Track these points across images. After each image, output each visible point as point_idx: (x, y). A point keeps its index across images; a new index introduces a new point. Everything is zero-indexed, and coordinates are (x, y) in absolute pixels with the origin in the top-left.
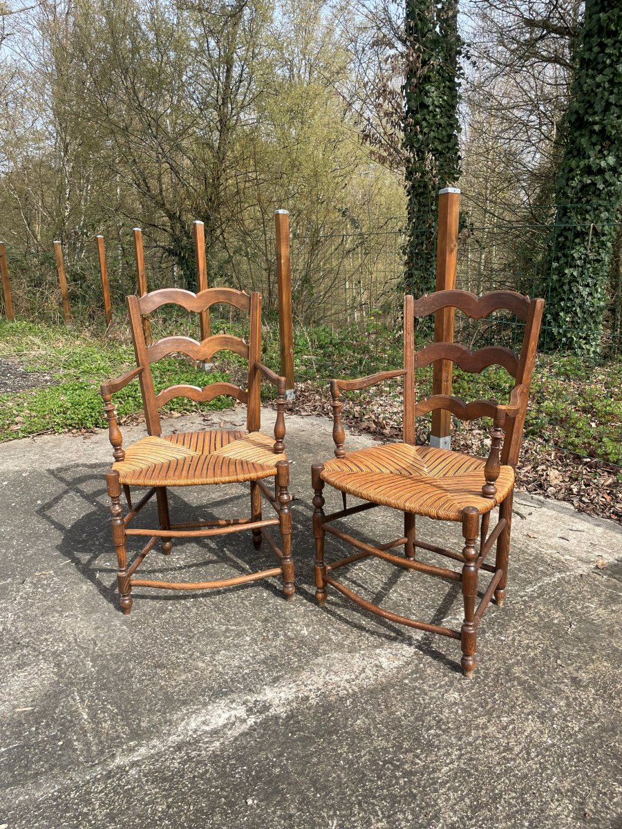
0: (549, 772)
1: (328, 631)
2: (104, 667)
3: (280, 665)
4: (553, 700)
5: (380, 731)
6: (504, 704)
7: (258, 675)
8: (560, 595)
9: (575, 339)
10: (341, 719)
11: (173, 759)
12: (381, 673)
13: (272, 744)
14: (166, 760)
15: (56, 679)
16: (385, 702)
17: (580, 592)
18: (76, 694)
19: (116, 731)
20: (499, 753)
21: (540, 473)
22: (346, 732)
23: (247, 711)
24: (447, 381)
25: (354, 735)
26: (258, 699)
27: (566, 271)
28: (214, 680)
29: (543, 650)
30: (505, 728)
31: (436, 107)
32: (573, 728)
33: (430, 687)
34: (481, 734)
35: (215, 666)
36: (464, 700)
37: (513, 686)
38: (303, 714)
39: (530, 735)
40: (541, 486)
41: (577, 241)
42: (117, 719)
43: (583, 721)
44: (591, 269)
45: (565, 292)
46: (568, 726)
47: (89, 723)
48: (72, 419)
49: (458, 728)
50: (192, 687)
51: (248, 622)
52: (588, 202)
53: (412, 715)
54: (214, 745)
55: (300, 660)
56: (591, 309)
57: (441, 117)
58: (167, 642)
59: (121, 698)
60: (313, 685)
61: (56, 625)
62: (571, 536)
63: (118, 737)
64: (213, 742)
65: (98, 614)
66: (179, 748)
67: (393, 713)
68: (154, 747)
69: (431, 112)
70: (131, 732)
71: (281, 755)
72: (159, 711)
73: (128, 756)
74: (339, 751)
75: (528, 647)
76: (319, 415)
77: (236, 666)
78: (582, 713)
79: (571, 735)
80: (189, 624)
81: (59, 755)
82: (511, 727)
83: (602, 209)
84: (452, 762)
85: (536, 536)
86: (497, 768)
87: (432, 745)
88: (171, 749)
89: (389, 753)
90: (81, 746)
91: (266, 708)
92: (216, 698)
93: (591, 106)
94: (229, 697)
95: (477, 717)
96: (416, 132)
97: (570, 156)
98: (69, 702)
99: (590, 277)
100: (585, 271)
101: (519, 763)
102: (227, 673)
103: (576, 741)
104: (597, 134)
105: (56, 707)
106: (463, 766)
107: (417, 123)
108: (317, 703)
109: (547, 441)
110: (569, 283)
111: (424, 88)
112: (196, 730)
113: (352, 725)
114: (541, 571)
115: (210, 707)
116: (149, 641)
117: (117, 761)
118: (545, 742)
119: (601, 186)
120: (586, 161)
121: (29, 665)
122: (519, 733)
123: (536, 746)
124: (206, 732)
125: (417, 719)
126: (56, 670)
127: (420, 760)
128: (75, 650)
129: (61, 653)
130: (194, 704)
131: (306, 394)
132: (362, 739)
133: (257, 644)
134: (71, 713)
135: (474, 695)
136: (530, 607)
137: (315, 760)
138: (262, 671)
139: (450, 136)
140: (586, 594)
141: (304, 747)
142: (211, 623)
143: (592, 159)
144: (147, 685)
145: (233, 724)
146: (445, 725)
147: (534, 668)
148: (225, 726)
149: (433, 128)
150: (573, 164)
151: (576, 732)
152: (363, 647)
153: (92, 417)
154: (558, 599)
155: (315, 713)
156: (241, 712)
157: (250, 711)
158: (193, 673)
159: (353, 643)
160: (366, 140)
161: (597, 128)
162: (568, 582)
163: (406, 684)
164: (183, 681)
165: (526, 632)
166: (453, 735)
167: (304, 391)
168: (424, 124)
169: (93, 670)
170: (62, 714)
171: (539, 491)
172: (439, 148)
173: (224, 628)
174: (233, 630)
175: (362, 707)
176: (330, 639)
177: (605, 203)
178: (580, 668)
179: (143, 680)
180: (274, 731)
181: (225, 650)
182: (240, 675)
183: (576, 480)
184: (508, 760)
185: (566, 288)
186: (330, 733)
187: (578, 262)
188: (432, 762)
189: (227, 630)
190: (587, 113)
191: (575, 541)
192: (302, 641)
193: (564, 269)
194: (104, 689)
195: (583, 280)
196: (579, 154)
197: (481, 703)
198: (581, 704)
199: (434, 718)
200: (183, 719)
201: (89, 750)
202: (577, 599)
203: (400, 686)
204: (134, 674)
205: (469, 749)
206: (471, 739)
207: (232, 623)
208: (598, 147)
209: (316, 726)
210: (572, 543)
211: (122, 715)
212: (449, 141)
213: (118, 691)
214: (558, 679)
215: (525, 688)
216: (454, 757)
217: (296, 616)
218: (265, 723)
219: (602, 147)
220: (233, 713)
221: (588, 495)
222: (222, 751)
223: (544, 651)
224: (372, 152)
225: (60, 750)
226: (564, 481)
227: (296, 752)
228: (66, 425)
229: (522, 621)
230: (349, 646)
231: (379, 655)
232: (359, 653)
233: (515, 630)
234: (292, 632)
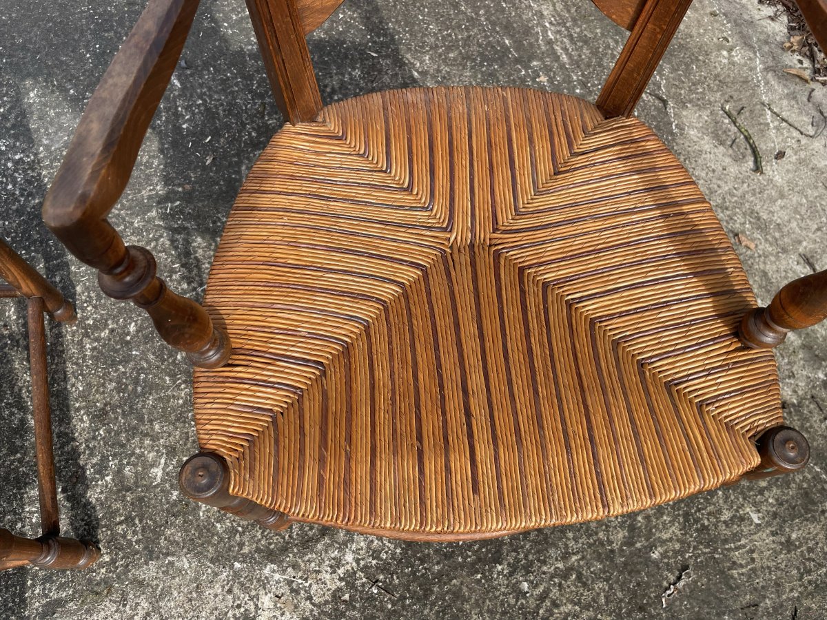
229: (589, 536)
230: (221, 539)
231: (264, 583)
232: (232, 567)
233: (560, 565)
234: (135, 465)
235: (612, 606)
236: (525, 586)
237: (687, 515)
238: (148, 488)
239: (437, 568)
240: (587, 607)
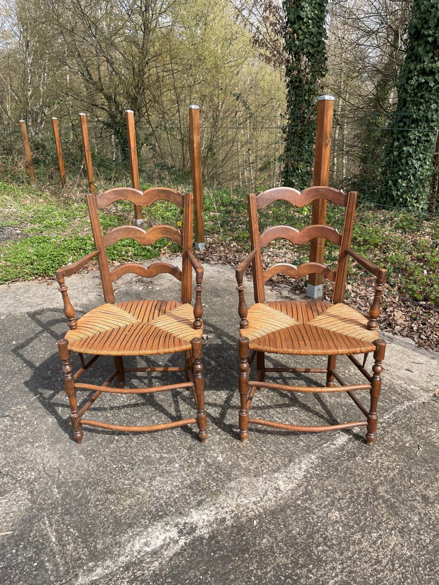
0: (409, 581)
1: (238, 457)
2: (67, 494)
3: (202, 489)
4: (409, 516)
5: (281, 549)
6: (374, 521)
7: (185, 498)
8: (409, 421)
9: (409, 199)
10: (251, 539)
11: (123, 578)
12: (279, 495)
13: (199, 563)
14: (118, 579)
15: (30, 505)
16: (284, 522)
17: (424, 418)
18: (46, 518)
19: (78, 553)
20: (372, 566)
21: (389, 313)
22: (256, 551)
23: (179, 532)
24: (321, 244)
25: (261, 553)
26: (187, 521)
27: (405, 149)
28: (152, 504)
29: (399, 471)
30: (375, 543)
31: (310, 19)
32: (425, 540)
33: (317, 507)
34: (357, 549)
35: (153, 491)
36: (343, 518)
37: (379, 504)
38: (222, 534)
39: (394, 548)
40: (390, 325)
41: (413, 126)
42: (78, 541)
43: (432, 534)
44: (422, 148)
45: (402, 164)
46: (421, 539)
47: (57, 545)
48: (38, 269)
49: (339, 544)
50: (135, 511)
51: (177, 450)
52: (422, 97)
53: (305, 532)
54: (154, 565)
55: (217, 484)
56: (421, 177)
57: (313, 27)
58: (115, 469)
59: (81, 521)
60: (228, 507)
61: (29, 455)
62: (415, 368)
63: (80, 558)
64: (153, 562)
65: (61, 445)
66: (127, 568)
67: (290, 532)
68: (108, 567)
69: (306, 23)
70: (90, 554)
71: (206, 573)
72: (111, 534)
73: (88, 576)
74: (251, 568)
75: (389, 468)
76: (224, 264)
77: (168, 491)
78: (431, 527)
79: (424, 547)
80: (131, 453)
81: (35, 575)
82: (379, 542)
83: (432, 101)
84: (336, 576)
85: (388, 368)
86: (371, 579)
87: (321, 560)
88: (121, 569)
89: (288, 568)
90: (51, 567)
91: (193, 529)
92: (155, 521)
93: (427, 22)
94: (164, 519)
95: (353, 534)
96: (294, 39)
97: (410, 60)
98: (40, 526)
99: (421, 153)
100: (418, 149)
101: (387, 574)
102: (162, 498)
103: (428, 553)
104: (430, 44)
105: (31, 531)
106: (345, 578)
107: (295, 32)
108: (232, 524)
109: (392, 286)
110: (407, 157)
111: (300, 4)
112: (140, 551)
113: (259, 544)
114: (394, 400)
115: (150, 530)
116: (101, 469)
117: (79, 580)
118: (405, 554)
119: (432, 84)
120: (422, 64)
121: (9, 492)
122: (386, 546)
123: (399, 558)
124: (147, 553)
125: (308, 536)
126: (30, 497)
127: (313, 574)
128: (44, 478)
129: (34, 481)
130: (137, 527)
131: (214, 246)
132: (267, 557)
133: (184, 471)
134: (42, 536)
135: (350, 514)
136: (388, 432)
137: (232, 577)
138: (189, 496)
139: (320, 42)
140: (428, 419)
141: (224, 565)
142: (149, 451)
143: (426, 63)
144: (101, 510)
145: (168, 545)
146: (330, 542)
147: (394, 487)
148: (162, 547)
149: (307, 36)
150: (412, 67)
151: (427, 544)
152: (265, 471)
153: (53, 267)
154: (408, 425)
155: (232, 532)
156: (174, 533)
157: (180, 532)
158: (136, 498)
159: (257, 468)
160: (256, 44)
161: (430, 39)
162: (414, 410)
163: (299, 505)
164: (129, 505)
165: (386, 455)
166: (336, 550)
167: (212, 244)
168: (300, 32)
169: (58, 496)
170: (36, 537)
171: (388, 329)
172: (311, 51)
173: (158, 456)
174: (165, 457)
175: (267, 527)
176: (240, 465)
177: (434, 97)
178: (428, 486)
179: (97, 505)
180: (200, 551)
181: (160, 476)
182: (172, 499)
183: (415, 319)
184: (378, 572)
185: (404, 161)
186: (243, 552)
187: (413, 142)
188: (322, 576)
189: (161, 458)
190: (423, 28)
191: (417, 372)
192: (218, 466)
193: (402, 147)
194: (67, 514)
195: (416, 156)
196: (416, 59)
197: (356, 521)
198: (430, 519)
199: (321, 536)
200: (129, 541)
201: (57, 571)
202: (422, 424)
203: (295, 507)
204: (90, 499)
205: (349, 562)
206: (350, 554)
207: (165, 451)
208: (431, 55)
209: (232, 546)
210: (415, 375)
211: (82, 538)
212: (319, 46)
213: (79, 515)
214: (412, 497)
215: (388, 506)
216: (338, 571)
217: (213, 444)
218: (193, 544)
219: (434, 54)
220: (168, 534)
221: (425, 332)
222: (161, 570)
223: (401, 471)
224: (261, 54)
225: (35, 570)
226: (406, 321)
227: (217, 570)
228: (33, 274)
229: (383, 445)
230: (254, 471)
231: (277, 478)
232: (262, 477)
233: (378, 453)
234: (211, 458)
235: (402, 460)
236: (369, 461)
237: (411, 434)
238: (219, 463)
239: (336, 462)
240: (394, 462)
